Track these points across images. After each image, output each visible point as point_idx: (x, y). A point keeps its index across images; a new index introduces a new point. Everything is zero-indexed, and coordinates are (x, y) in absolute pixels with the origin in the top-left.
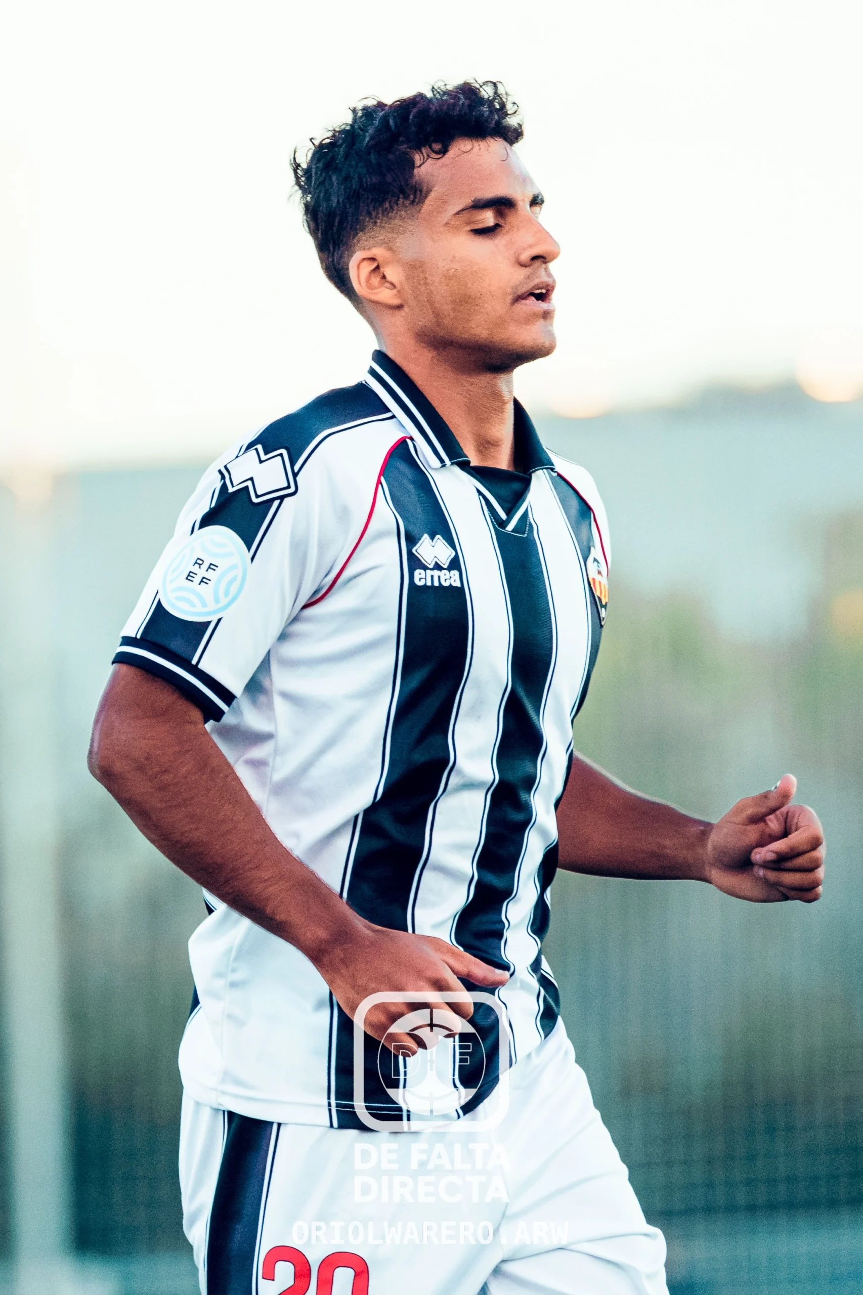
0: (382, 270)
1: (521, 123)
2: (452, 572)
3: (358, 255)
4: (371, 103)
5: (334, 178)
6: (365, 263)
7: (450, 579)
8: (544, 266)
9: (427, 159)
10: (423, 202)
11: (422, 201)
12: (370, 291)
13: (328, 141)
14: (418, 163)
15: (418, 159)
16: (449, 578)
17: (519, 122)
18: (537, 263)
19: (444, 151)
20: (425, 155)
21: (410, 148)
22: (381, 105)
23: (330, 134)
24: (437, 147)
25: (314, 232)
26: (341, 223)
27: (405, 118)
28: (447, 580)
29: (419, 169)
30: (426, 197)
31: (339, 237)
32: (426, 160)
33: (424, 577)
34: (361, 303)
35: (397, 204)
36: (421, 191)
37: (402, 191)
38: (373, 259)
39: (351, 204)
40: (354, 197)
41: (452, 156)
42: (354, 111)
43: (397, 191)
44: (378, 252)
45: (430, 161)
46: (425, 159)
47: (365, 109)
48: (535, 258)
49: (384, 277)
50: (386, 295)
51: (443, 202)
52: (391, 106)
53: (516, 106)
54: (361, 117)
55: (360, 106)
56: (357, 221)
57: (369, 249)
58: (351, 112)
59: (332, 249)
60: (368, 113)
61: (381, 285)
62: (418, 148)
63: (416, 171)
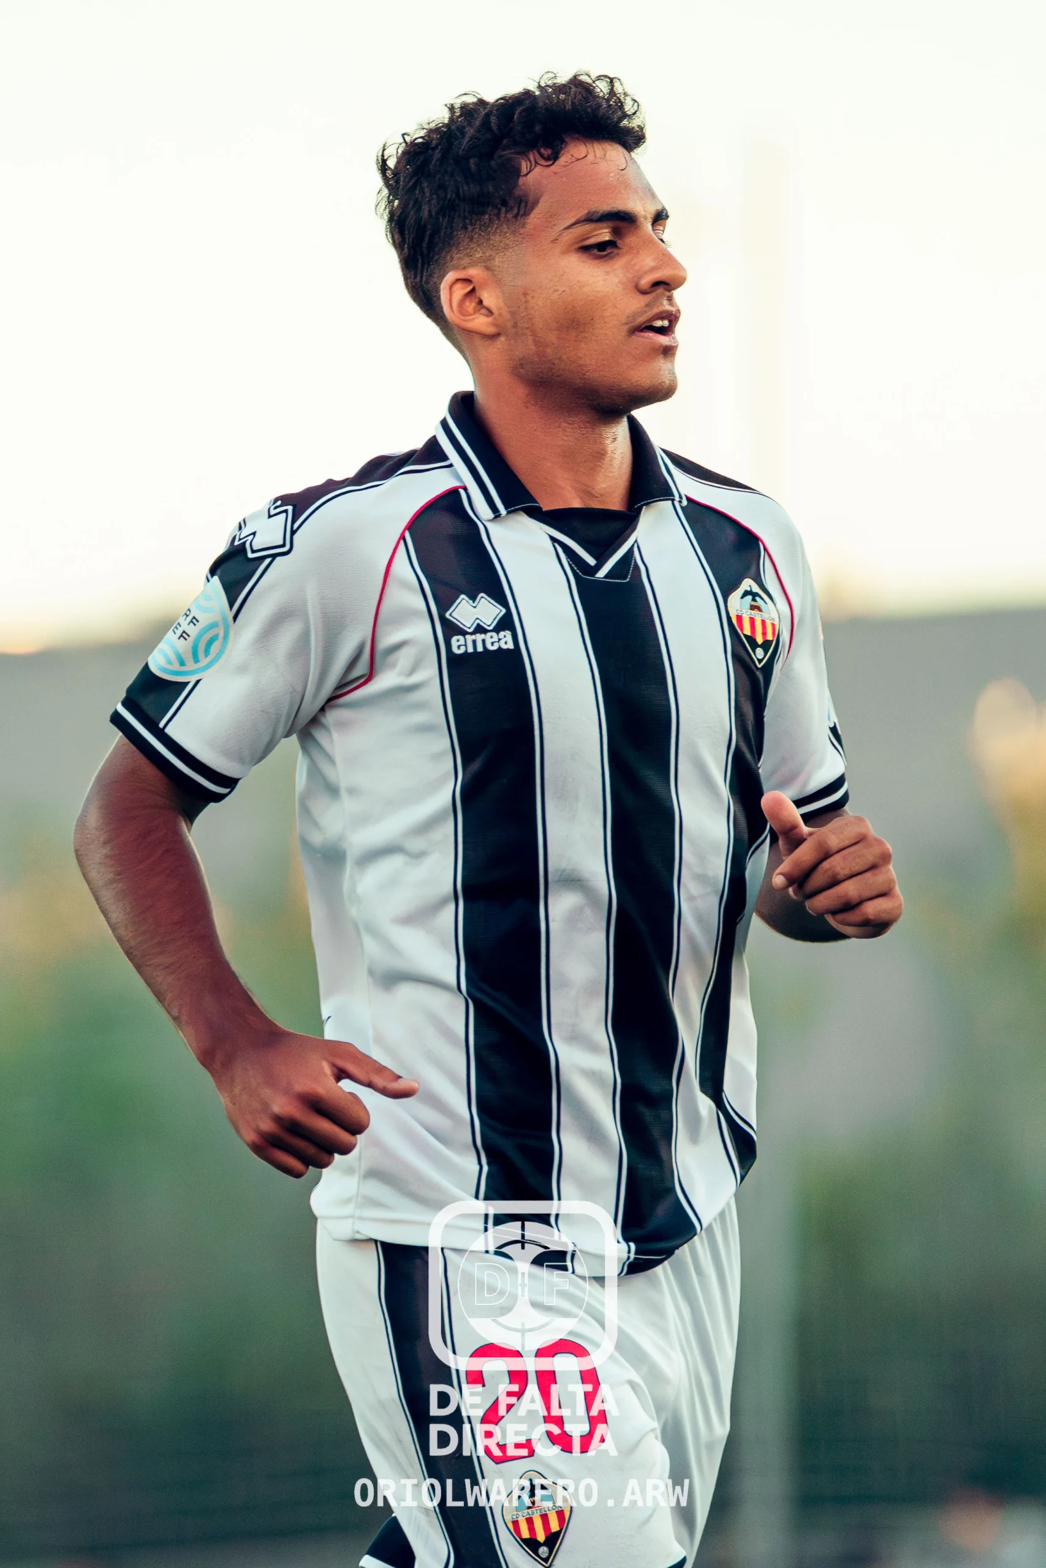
0: (478, 294)
1: (643, 126)
2: (502, 634)
3: (450, 276)
4: (470, 99)
5: (425, 184)
6: (458, 286)
7: (498, 642)
8: (667, 294)
9: (535, 166)
10: (529, 215)
11: (527, 214)
12: (463, 318)
13: (420, 140)
14: (524, 170)
15: (524, 166)
16: (497, 640)
17: (640, 124)
18: (660, 290)
19: (555, 157)
20: (532, 159)
21: (516, 153)
22: (482, 102)
23: (422, 133)
24: (547, 152)
25: (399, 246)
26: (432, 236)
27: (510, 118)
28: (495, 644)
29: (525, 178)
30: (532, 209)
31: (429, 254)
32: (534, 169)
33: (464, 644)
34: (451, 331)
35: (499, 219)
36: (526, 203)
37: (504, 203)
38: (467, 281)
39: (444, 216)
40: (448, 208)
41: (563, 164)
42: (452, 108)
43: (498, 201)
44: (474, 272)
45: (538, 169)
46: (533, 167)
47: (464, 107)
48: (657, 284)
49: (481, 302)
50: (480, 322)
51: (551, 216)
52: (494, 105)
53: (636, 104)
54: (460, 116)
55: (458, 103)
56: (450, 236)
57: (464, 268)
58: (448, 109)
59: (420, 265)
60: (468, 111)
61: (476, 311)
62: (524, 154)
63: (521, 181)
